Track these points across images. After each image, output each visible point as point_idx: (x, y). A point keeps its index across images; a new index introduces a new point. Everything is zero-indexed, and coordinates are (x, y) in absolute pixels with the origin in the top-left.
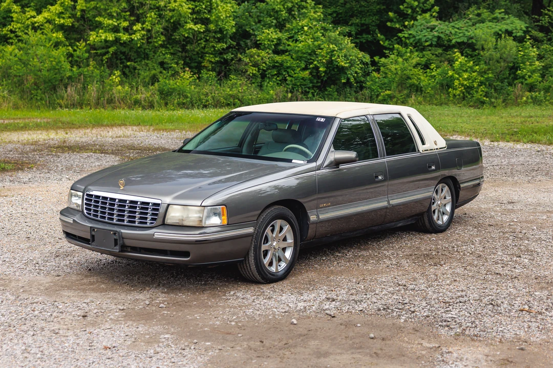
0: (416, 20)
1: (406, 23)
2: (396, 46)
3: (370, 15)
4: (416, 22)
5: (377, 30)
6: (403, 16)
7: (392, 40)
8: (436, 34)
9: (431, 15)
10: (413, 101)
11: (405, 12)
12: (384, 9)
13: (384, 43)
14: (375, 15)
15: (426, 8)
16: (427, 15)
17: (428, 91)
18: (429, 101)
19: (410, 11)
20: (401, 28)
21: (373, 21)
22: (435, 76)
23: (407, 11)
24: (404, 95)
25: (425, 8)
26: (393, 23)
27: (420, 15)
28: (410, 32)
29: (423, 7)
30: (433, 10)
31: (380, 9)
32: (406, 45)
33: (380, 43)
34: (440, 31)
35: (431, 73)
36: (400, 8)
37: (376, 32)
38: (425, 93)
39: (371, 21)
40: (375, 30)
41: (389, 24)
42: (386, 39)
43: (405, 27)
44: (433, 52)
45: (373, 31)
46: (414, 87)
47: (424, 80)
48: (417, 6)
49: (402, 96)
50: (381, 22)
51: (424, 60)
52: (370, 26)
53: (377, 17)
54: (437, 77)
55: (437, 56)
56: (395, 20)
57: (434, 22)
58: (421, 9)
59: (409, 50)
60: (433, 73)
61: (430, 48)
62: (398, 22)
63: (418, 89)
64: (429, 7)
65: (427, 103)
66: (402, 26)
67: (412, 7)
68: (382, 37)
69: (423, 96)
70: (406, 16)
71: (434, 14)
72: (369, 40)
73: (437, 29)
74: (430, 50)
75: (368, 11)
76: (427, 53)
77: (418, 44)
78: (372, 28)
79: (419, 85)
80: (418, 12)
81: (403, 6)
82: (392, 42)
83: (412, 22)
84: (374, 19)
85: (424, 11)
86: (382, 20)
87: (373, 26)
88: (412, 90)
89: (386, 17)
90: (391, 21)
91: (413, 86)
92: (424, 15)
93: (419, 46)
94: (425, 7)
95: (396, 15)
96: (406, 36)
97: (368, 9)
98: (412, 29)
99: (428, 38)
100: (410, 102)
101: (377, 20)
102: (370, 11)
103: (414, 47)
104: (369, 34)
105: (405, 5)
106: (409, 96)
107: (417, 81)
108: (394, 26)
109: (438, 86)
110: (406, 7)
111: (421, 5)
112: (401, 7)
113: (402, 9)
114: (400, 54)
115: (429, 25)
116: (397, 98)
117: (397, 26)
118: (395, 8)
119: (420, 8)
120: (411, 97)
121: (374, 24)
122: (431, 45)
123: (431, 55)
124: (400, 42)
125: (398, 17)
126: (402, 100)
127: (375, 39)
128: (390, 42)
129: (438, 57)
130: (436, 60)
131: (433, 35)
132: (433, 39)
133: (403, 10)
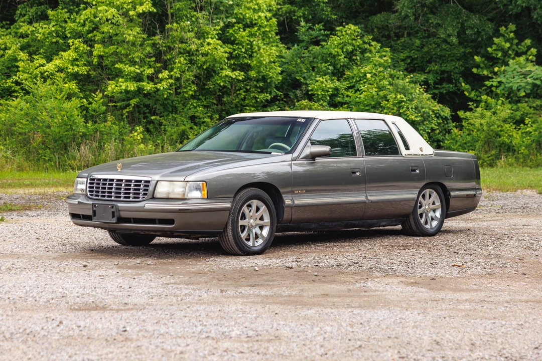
0: (507, 64)
1: (496, 69)
2: (484, 97)
3: (452, 60)
4: (507, 68)
5: (461, 79)
6: (492, 61)
7: (480, 90)
8: (529, 80)
9: (527, 59)
10: (503, 163)
11: (494, 55)
12: (470, 53)
13: (470, 94)
14: (458, 60)
15: (521, 51)
16: (522, 59)
17: (522, 151)
18: (523, 163)
19: (500, 54)
20: (490, 75)
21: (457, 68)
22: (531, 132)
23: (497, 55)
24: (491, 155)
25: (519, 51)
26: (480, 70)
27: (513, 59)
28: (499, 80)
29: (516, 49)
30: (529, 53)
31: (464, 52)
32: (497, 96)
33: (465, 94)
34: (535, 77)
35: (526, 128)
36: (488, 51)
37: (460, 81)
38: (518, 153)
39: (453, 68)
40: (459, 79)
41: (475, 70)
42: (472, 90)
43: (495, 74)
44: (530, 104)
45: (455, 80)
46: (505, 146)
47: (516, 137)
48: (509, 48)
49: (489, 157)
50: (466, 68)
51: (519, 114)
52: (452, 74)
53: (461, 63)
54: (533, 133)
55: (535, 108)
56: (482, 65)
57: (530, 67)
58: (515, 52)
59: (500, 102)
60: (528, 129)
61: (527, 99)
62: (486, 67)
63: (509, 149)
64: (524, 49)
65: (520, 165)
66: (491, 73)
67: (502, 50)
68: (468, 86)
69: (516, 158)
70: (495, 61)
71: (530, 57)
72: (451, 90)
73: (532, 74)
74: (526, 102)
75: (449, 55)
76: (524, 107)
77: (511, 95)
78: (454, 76)
79: (510, 144)
80: (511, 55)
81: (492, 48)
82: (480, 92)
83: (503, 68)
84: (457, 65)
85: (518, 54)
86: (467, 66)
87: (456, 73)
88: (502, 150)
89: (471, 62)
90: (478, 67)
91: (503, 145)
92: (517, 59)
93: (512, 97)
94: (519, 49)
95: (483, 59)
96: (495, 84)
97: (449, 53)
98: (502, 76)
99: (520, 86)
100: (499, 164)
101: (462, 66)
102: (452, 55)
103: (507, 98)
104: (452, 83)
105: (494, 47)
106: (498, 157)
107: (509, 139)
108: (481, 73)
109: (534, 144)
110: (495, 50)
111: (514, 47)
112: (489, 49)
113: (490, 52)
114: (488, 107)
115: (524, 70)
116: (483, 160)
117: (485, 73)
118: (483, 51)
119: (514, 50)
120: (501, 158)
121: (457, 71)
122: (527, 96)
123: (528, 108)
124: (490, 92)
125: (486, 62)
126: (488, 162)
127: (459, 90)
128: (477, 93)
129: (537, 110)
130: (534, 114)
131: (526, 82)
132: (527, 87)
133: (492, 53)
